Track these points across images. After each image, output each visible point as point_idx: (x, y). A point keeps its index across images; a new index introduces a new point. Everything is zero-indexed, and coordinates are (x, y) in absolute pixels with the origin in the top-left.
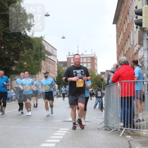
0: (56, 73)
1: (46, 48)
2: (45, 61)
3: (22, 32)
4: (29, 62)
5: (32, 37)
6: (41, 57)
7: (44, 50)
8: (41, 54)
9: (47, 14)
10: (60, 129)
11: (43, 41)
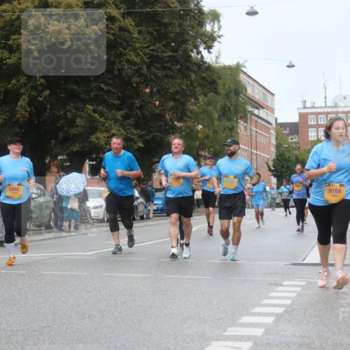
0: (273, 150)
1: (249, 91)
2: (246, 122)
3: (193, 55)
4: (209, 124)
5: (215, 65)
6: (237, 112)
7: (244, 97)
8: (236, 105)
9: (252, 10)
10: (285, 283)
11: (242, 75)
